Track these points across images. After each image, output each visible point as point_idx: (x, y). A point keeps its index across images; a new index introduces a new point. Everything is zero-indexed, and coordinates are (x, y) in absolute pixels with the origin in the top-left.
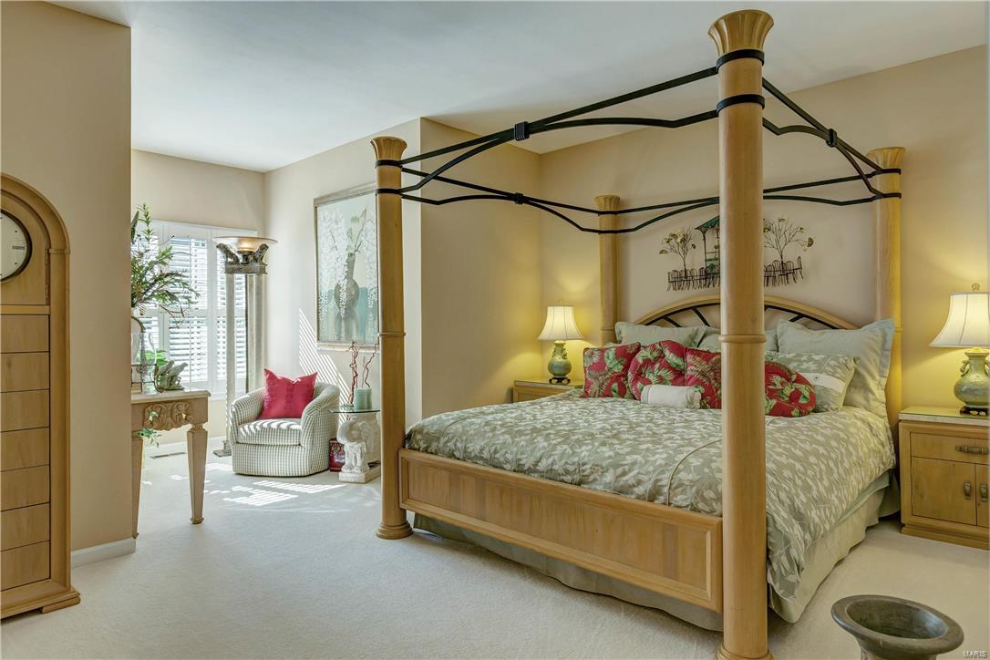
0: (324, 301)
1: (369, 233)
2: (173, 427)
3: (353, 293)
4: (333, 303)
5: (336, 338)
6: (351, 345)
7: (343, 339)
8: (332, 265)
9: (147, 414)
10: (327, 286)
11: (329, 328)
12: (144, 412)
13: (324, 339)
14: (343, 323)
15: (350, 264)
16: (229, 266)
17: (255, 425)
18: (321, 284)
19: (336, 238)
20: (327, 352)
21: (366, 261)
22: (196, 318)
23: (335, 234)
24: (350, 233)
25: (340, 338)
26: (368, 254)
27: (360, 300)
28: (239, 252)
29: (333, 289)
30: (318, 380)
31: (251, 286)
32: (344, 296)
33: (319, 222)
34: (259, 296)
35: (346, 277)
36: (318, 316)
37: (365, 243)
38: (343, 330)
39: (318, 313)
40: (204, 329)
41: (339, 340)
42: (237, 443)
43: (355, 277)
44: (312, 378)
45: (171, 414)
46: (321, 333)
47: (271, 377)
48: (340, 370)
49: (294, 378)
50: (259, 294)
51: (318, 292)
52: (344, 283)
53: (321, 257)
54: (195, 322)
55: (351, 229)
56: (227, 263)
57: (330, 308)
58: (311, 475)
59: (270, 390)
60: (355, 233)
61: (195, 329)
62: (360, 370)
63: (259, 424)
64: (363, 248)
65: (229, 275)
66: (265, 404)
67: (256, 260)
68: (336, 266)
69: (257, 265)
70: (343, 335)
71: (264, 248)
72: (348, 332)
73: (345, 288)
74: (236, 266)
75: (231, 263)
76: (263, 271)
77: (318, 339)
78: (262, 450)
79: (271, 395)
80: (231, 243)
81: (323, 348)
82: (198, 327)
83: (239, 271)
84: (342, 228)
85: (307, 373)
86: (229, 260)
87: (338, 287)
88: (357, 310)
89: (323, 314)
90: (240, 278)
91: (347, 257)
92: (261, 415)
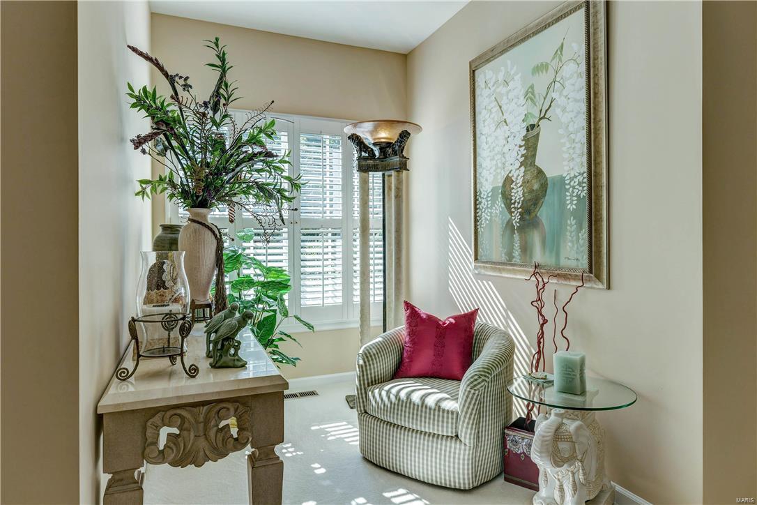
0: (484, 203)
1: (567, 84)
2: (207, 458)
3: (536, 187)
4: (500, 205)
5: (504, 258)
6: (532, 270)
7: (517, 259)
8: (498, 149)
9: (149, 432)
10: (490, 181)
11: (494, 245)
12: (145, 428)
13: (484, 259)
14: (516, 236)
15: (531, 143)
16: (363, 163)
17: (388, 392)
18: (480, 180)
19: (504, 108)
20: (488, 278)
21: (561, 131)
22: (330, 229)
23: (503, 102)
24: (530, 94)
25: (510, 255)
26: (565, 119)
27: (550, 198)
28: (375, 144)
29: (501, 185)
30: (479, 320)
31: (390, 188)
32: (518, 194)
33: (478, 92)
34: (398, 200)
35: (522, 164)
36: (476, 226)
37: (560, 101)
38: (517, 246)
39: (476, 221)
40: (339, 242)
41: (509, 262)
42: (366, 412)
43: (539, 162)
44: (471, 317)
45: (205, 430)
46: (480, 250)
47: (413, 314)
48: (510, 307)
49: (445, 316)
50: (398, 197)
51: (475, 192)
52: (518, 174)
53: (481, 140)
54: (330, 235)
55: (532, 87)
56: (360, 159)
57: (494, 213)
58: (475, 488)
59: (412, 333)
60: (540, 89)
61: (330, 243)
62: (548, 311)
63: (394, 391)
64: (555, 112)
65: (363, 174)
66: (405, 355)
67: (395, 153)
68: (505, 150)
69: (396, 159)
70: (516, 253)
71: (405, 136)
72: (526, 249)
73: (520, 181)
74: (371, 162)
75: (365, 159)
76: (403, 166)
77: (476, 259)
78: (396, 433)
79: (413, 341)
80: (365, 132)
81: (483, 271)
82: (333, 241)
83: (376, 169)
84: (517, 87)
85: (464, 310)
86: (363, 154)
87: (508, 181)
88: (544, 213)
89: (483, 224)
90: (375, 178)
91: (524, 132)
92: (399, 372)
